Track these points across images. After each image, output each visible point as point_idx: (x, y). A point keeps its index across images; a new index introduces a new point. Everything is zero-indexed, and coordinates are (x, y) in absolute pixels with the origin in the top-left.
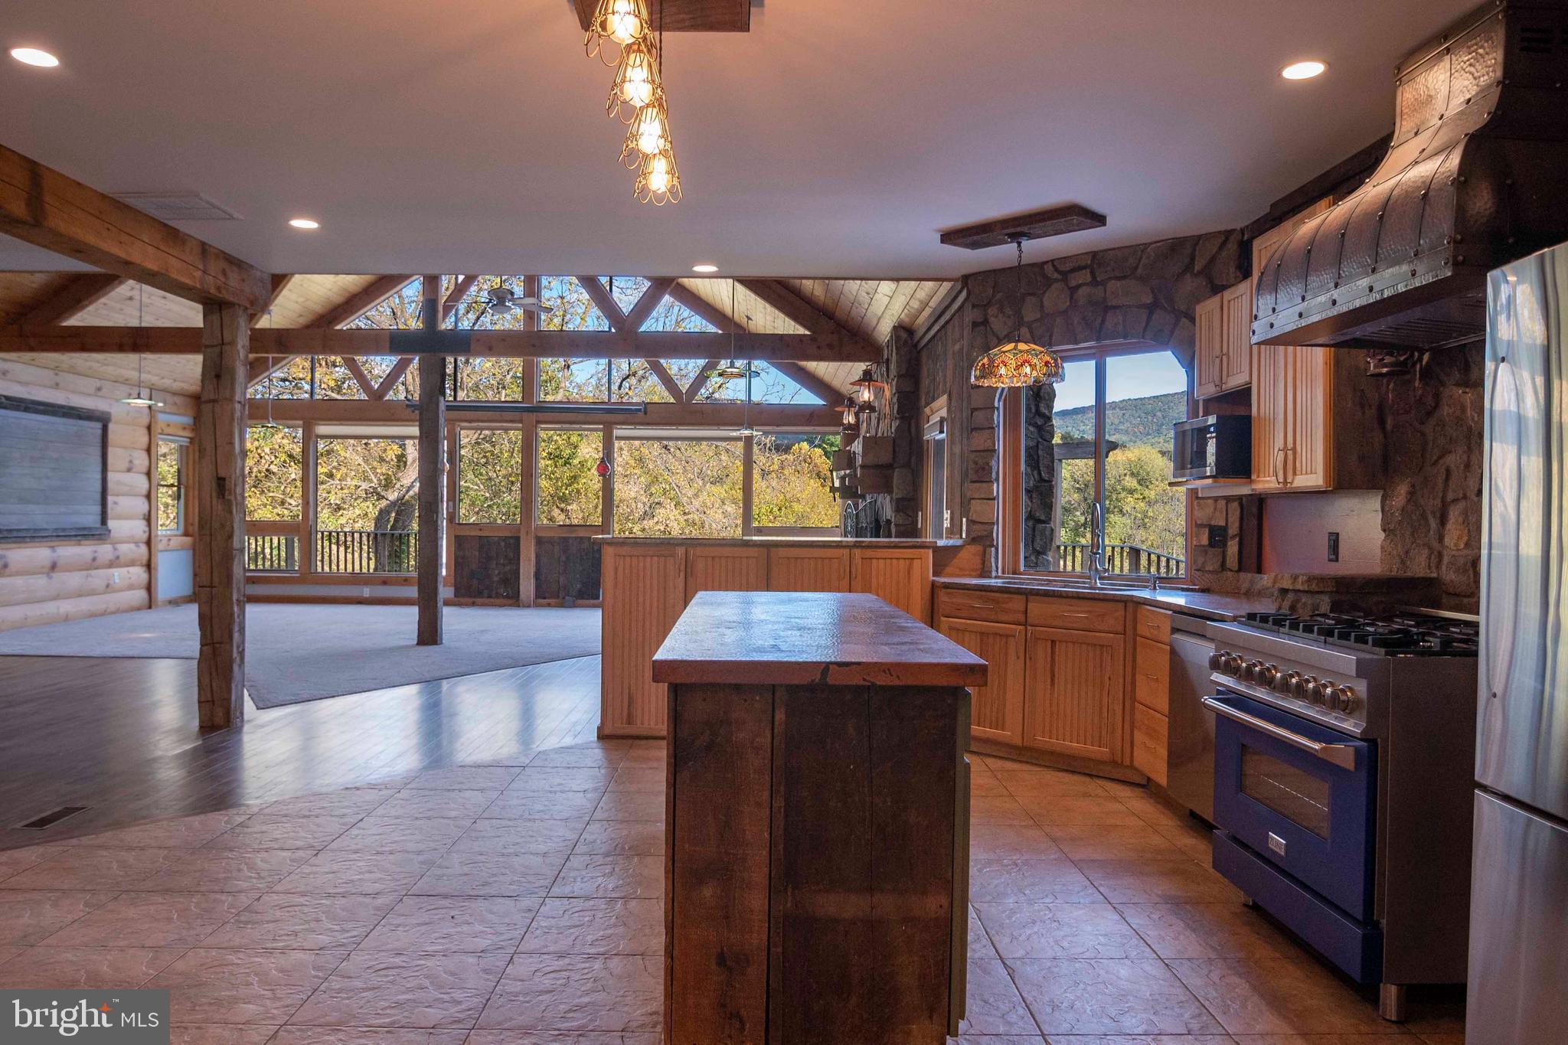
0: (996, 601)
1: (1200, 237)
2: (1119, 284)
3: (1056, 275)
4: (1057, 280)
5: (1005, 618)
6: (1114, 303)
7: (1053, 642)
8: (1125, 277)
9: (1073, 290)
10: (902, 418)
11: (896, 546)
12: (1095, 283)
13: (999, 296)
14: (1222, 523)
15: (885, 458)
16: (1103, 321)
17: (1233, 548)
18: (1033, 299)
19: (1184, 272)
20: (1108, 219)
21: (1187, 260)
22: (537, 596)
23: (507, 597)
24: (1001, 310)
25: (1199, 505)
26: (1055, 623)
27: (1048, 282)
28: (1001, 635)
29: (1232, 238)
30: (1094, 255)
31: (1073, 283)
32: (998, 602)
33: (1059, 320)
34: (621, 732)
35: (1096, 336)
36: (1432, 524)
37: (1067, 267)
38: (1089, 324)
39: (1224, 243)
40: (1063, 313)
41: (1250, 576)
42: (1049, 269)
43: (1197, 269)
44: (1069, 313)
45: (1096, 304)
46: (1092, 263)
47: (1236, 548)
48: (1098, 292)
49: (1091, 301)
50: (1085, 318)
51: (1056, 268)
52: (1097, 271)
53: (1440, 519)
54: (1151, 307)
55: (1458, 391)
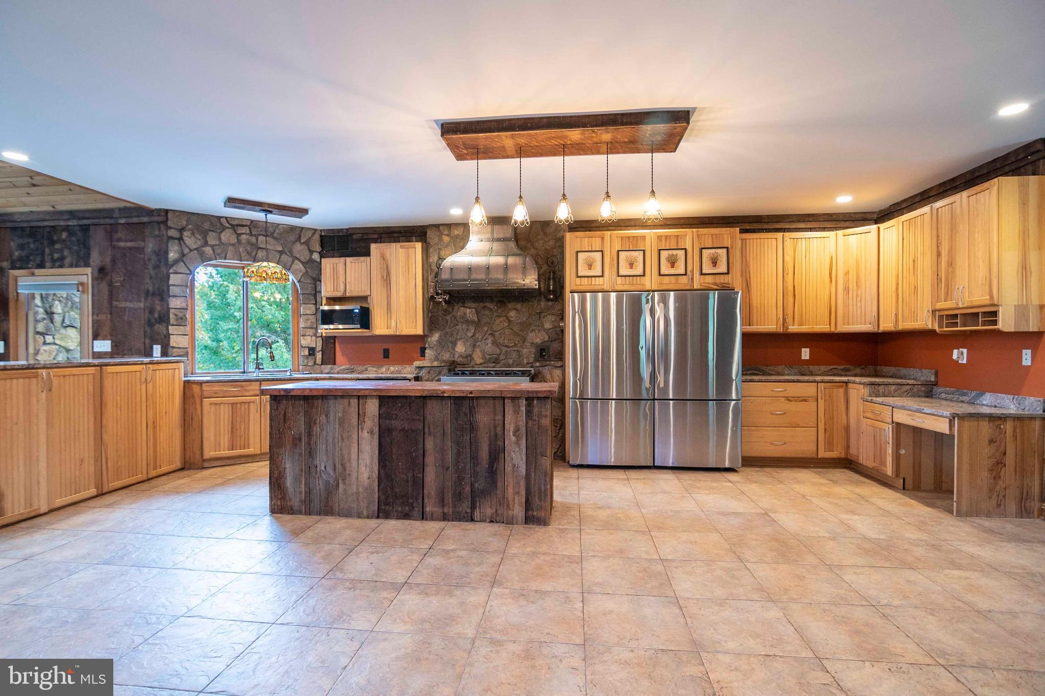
0: (242, 386)
1: (303, 228)
2: (265, 238)
3: (227, 225)
5: (247, 394)
6: (262, 246)
8: (267, 236)
9: (239, 235)
12: (251, 234)
13: (190, 227)
14: (315, 346)
16: (256, 254)
17: (319, 356)
18: (214, 234)
19: (296, 241)
20: (309, 214)
21: (297, 236)
24: (193, 234)
25: (303, 338)
27: (224, 228)
28: (245, 403)
29: (317, 232)
30: (252, 221)
31: (239, 232)
33: (230, 248)
35: (252, 259)
36: (450, 345)
37: (235, 223)
38: (249, 254)
39: (314, 233)
40: (233, 245)
41: (330, 366)
42: (223, 221)
43: (302, 241)
44: (237, 246)
45: (252, 244)
46: (250, 225)
47: (321, 356)
48: (253, 239)
49: (249, 242)
50: (246, 250)
51: (228, 222)
52: (253, 229)
53: (454, 344)
54: (281, 252)
55: (462, 309)
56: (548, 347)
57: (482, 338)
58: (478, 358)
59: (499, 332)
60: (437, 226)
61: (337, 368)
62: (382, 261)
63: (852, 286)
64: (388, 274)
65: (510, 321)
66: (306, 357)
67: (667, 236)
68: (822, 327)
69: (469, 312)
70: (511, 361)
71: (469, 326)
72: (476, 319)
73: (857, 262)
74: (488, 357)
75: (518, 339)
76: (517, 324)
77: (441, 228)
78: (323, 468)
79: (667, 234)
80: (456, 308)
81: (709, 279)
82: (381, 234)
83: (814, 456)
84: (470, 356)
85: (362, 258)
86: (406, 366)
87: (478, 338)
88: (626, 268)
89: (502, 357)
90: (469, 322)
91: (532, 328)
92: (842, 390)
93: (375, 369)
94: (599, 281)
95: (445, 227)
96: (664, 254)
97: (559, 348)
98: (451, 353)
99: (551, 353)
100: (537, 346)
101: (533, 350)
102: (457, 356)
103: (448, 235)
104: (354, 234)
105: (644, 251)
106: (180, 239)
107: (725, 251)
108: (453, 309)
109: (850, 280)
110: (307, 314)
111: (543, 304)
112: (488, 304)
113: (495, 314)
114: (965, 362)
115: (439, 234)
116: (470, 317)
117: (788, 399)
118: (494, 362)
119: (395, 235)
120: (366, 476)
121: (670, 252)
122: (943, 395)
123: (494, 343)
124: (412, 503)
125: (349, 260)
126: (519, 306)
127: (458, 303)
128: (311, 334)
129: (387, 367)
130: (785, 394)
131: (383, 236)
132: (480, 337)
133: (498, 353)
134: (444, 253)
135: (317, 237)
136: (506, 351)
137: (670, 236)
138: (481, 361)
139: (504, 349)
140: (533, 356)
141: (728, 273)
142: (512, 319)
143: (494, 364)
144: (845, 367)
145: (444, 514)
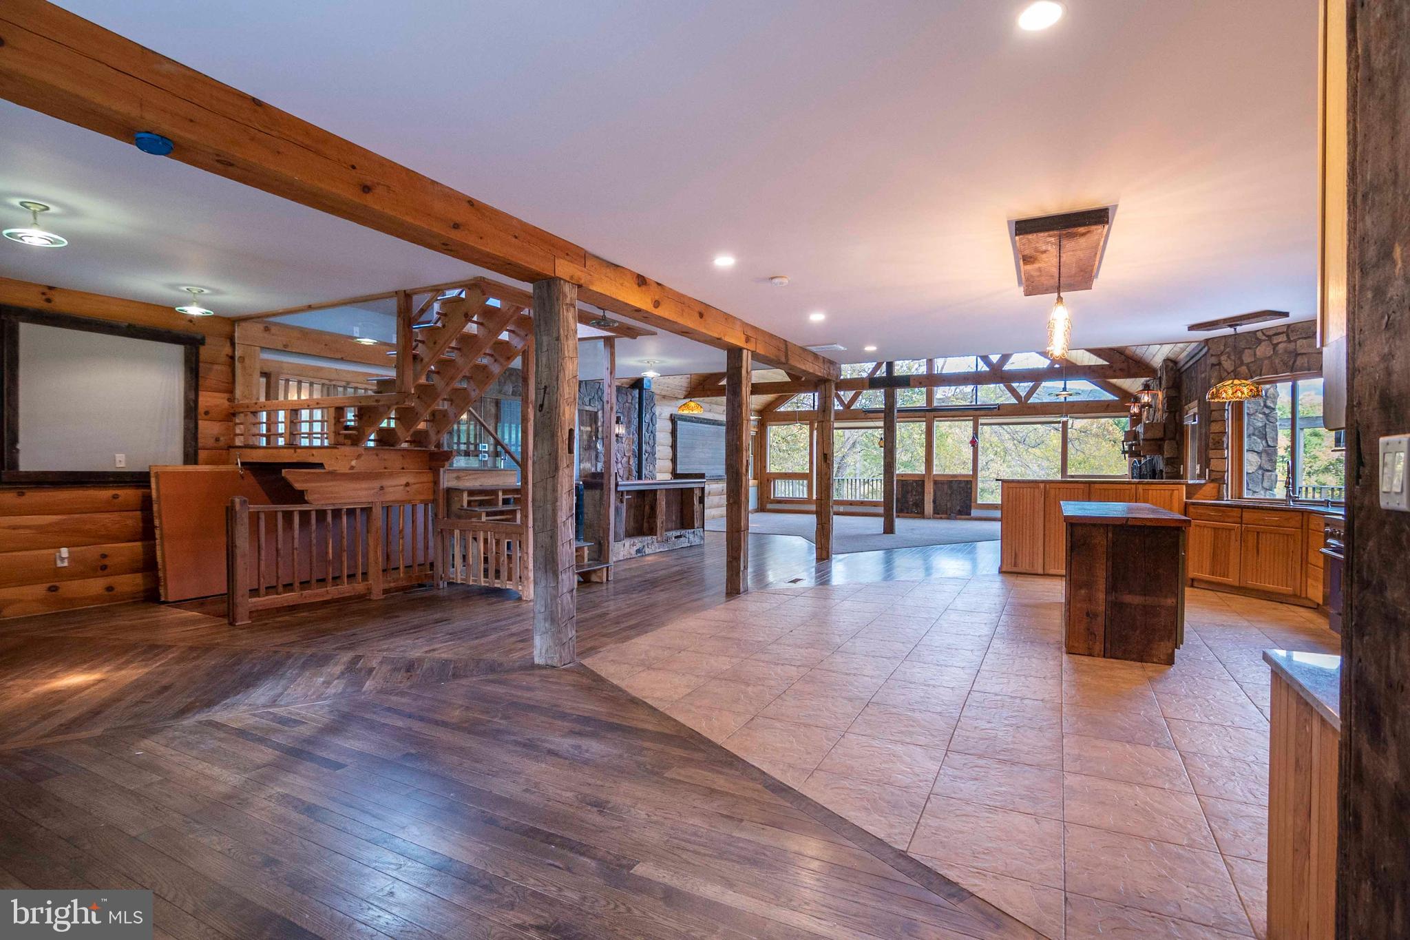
3: (1264, 338)
4: (1264, 340)
5: (1229, 520)
7: (1258, 532)
8: (1309, 337)
9: (1275, 345)
10: (1170, 412)
11: (1163, 484)
12: (1289, 341)
13: (1228, 350)
15: (1159, 434)
18: (1250, 351)
20: (1290, 315)
22: (934, 513)
23: (917, 513)
24: (1230, 356)
26: (1260, 523)
27: (1259, 341)
30: (1288, 326)
31: (1275, 342)
32: (1224, 512)
33: (1266, 362)
34: (1010, 570)
40: (1269, 358)
42: (1259, 335)
44: (1273, 358)
46: (1287, 331)
49: (1286, 351)
51: (1264, 334)
52: (1291, 335)
106: (1219, 364)
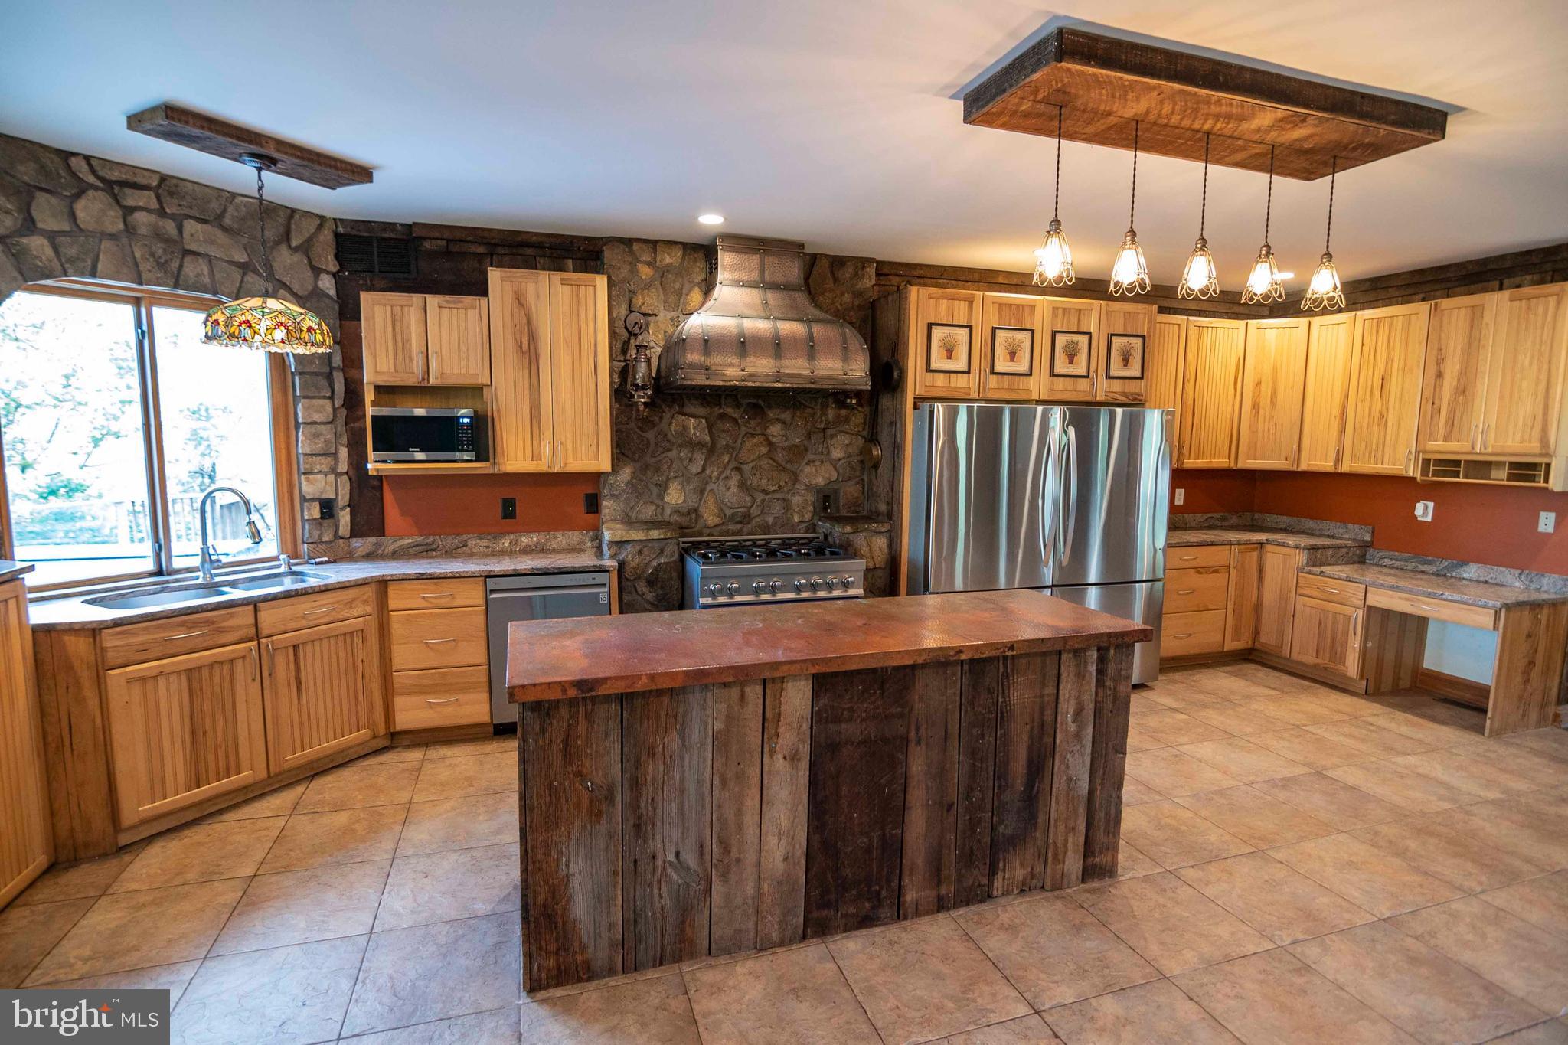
0: (209, 622)
1: (293, 211)
2: (199, 226)
3: (92, 180)
5: (228, 638)
6: (193, 247)
7: (296, 647)
8: (207, 222)
9: (128, 211)
12: (162, 213)
14: (334, 497)
16: (181, 266)
17: (345, 517)
19: (278, 243)
21: (282, 230)
25: (308, 480)
26: (294, 625)
27: (81, 185)
28: (221, 663)
29: (327, 224)
30: (164, 178)
31: (129, 202)
32: (213, 623)
33: (106, 244)
35: (171, 282)
36: (655, 490)
37: (115, 175)
38: (162, 266)
39: (320, 227)
40: (113, 237)
41: (374, 540)
42: (79, 165)
43: (294, 243)
44: (124, 240)
45: (167, 241)
46: (159, 186)
47: (348, 518)
48: (170, 227)
49: (158, 235)
50: (152, 255)
51: (93, 170)
52: (166, 199)
53: (664, 488)
54: (244, 267)
55: (681, 417)
56: (836, 491)
57: (720, 475)
58: (710, 517)
59: (751, 465)
60: (628, 242)
61: (390, 544)
62: (516, 310)
63: (1265, 402)
64: (532, 339)
65: (770, 444)
66: (316, 523)
67: (1065, 309)
68: (1220, 462)
69: (695, 427)
70: (770, 520)
71: (693, 452)
72: (708, 439)
73: (1275, 370)
74: (728, 512)
75: (785, 477)
76: (783, 449)
77: (635, 247)
78: (671, 858)
79: (1064, 306)
80: (667, 416)
81: (1117, 386)
82: (496, 245)
83: (1220, 649)
84: (696, 510)
85: (468, 300)
86: (558, 534)
87: (710, 477)
88: (1004, 361)
89: (755, 511)
90: (694, 445)
91: (810, 456)
92: (1255, 554)
93: (485, 543)
94: (961, 381)
95: (644, 246)
96: (1061, 339)
97: (856, 495)
98: (658, 506)
99: (842, 502)
100: (819, 491)
101: (810, 498)
102: (668, 511)
103: (649, 264)
104: (425, 238)
105: (1032, 331)
107: (1139, 341)
108: (661, 418)
109: (1263, 393)
110: (314, 423)
111: (831, 413)
112: (729, 410)
113: (744, 429)
114: (1429, 519)
115: (630, 260)
116: (695, 434)
117: (1198, 570)
118: (740, 522)
119: (529, 251)
120: (779, 855)
121: (1069, 337)
122: (1387, 562)
123: (743, 486)
124: (878, 893)
125: (433, 300)
126: (786, 416)
127: (670, 407)
128: (325, 468)
129: (512, 536)
130: (1195, 564)
131: (500, 250)
132: (715, 474)
133: (749, 504)
134: (641, 301)
135: (327, 236)
136: (763, 501)
137: (1070, 309)
138: (717, 520)
139: (760, 497)
140: (811, 508)
141: (1142, 378)
142: (774, 440)
143: (739, 526)
144: (1222, 514)
145: (940, 898)
